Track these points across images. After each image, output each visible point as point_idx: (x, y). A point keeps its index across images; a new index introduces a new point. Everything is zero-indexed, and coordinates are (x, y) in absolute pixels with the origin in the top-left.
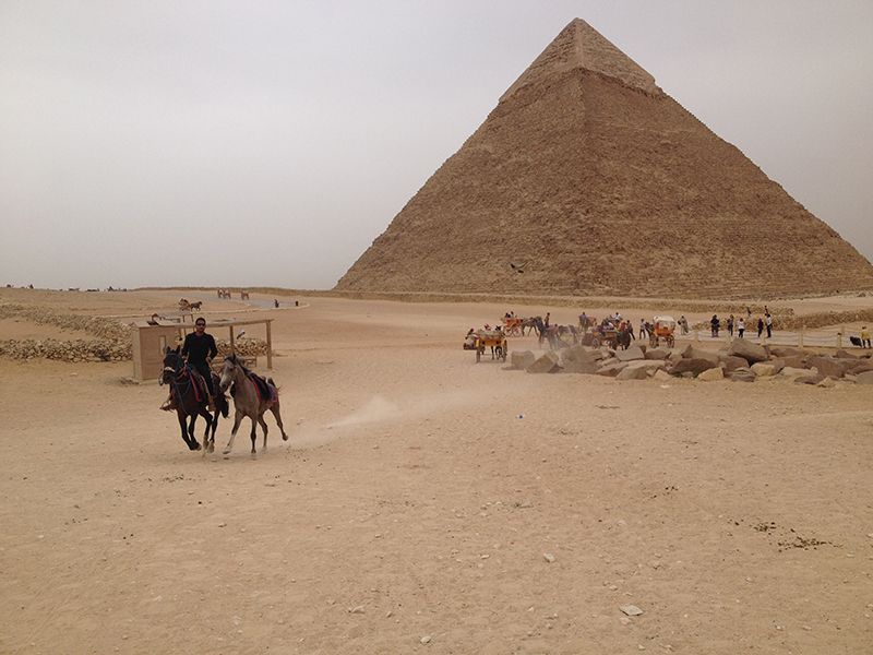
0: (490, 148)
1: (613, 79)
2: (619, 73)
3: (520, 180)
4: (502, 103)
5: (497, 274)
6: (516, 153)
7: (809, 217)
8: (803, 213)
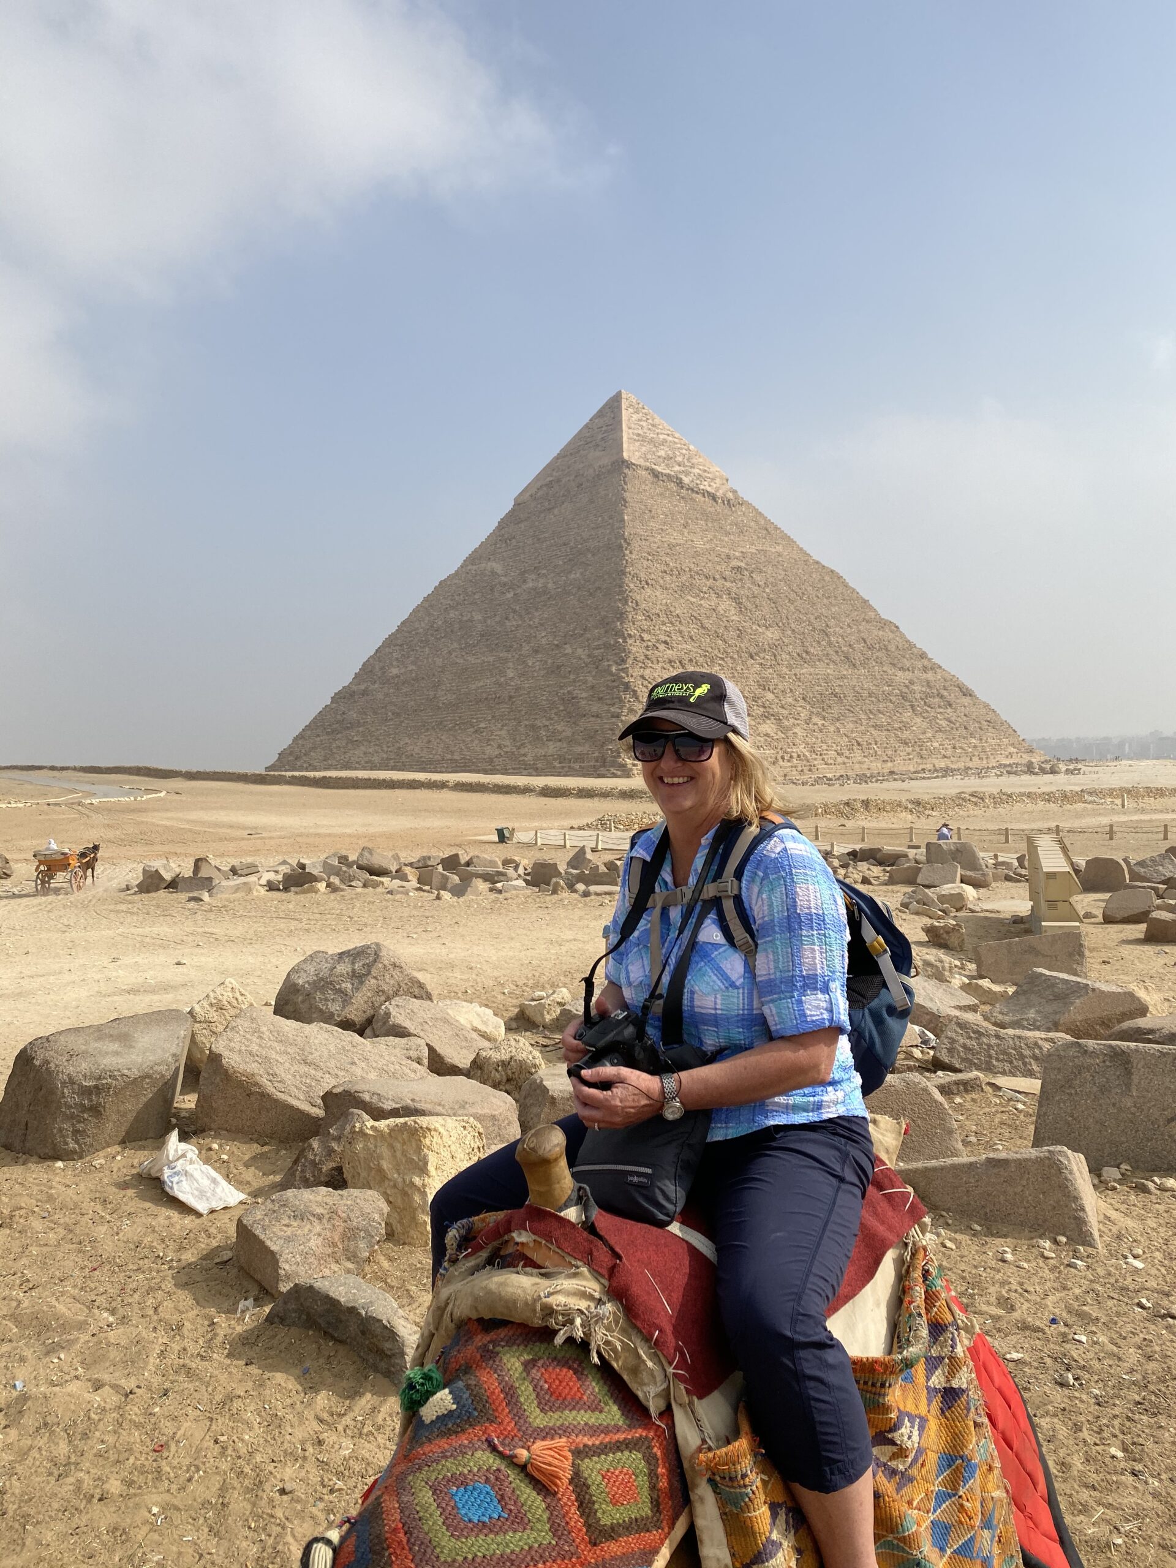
0: (498, 568)
1: (668, 476)
2: (677, 468)
3: (537, 614)
4: (518, 504)
5: (499, 747)
6: (533, 576)
7: (935, 667)
8: (926, 662)
